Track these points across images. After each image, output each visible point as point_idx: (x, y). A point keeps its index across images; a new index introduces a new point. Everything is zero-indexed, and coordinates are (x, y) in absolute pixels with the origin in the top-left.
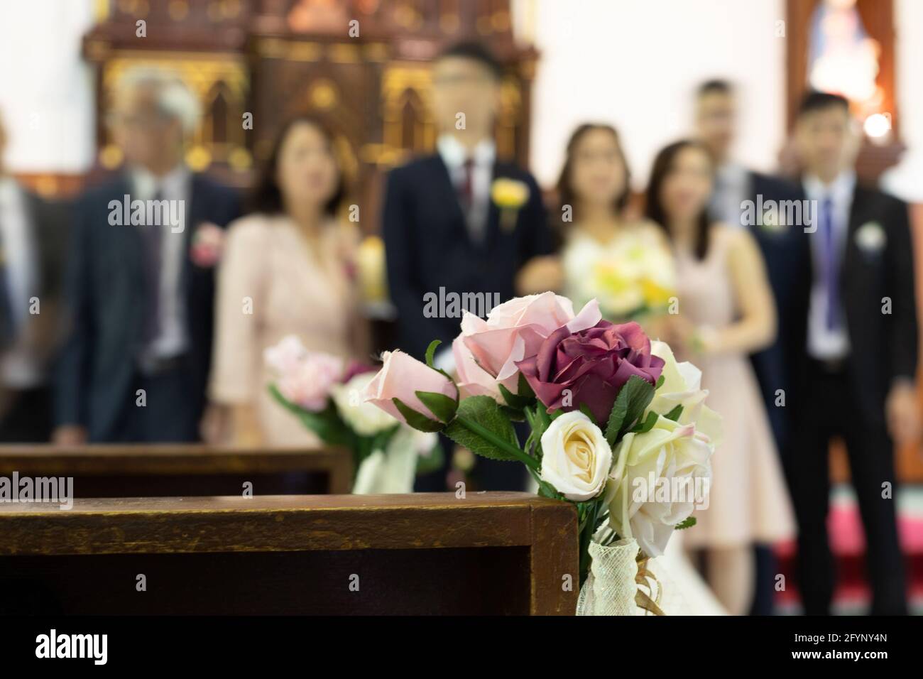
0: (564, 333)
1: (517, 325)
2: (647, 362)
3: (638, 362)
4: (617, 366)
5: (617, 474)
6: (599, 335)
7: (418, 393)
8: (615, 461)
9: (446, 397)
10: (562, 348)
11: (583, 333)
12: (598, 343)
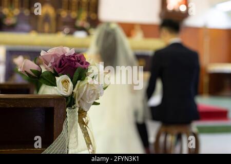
0: (64, 56)
1: (53, 53)
2: (84, 63)
3: (82, 64)
4: (75, 64)
5: (75, 91)
6: (74, 57)
7: (31, 70)
8: (74, 87)
9: (37, 71)
10: (63, 60)
11: (69, 56)
12: (73, 59)
